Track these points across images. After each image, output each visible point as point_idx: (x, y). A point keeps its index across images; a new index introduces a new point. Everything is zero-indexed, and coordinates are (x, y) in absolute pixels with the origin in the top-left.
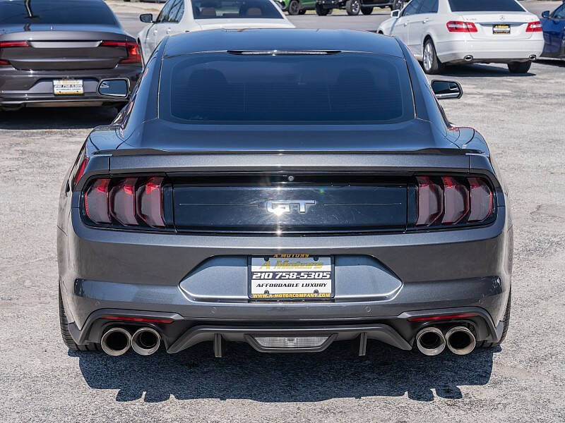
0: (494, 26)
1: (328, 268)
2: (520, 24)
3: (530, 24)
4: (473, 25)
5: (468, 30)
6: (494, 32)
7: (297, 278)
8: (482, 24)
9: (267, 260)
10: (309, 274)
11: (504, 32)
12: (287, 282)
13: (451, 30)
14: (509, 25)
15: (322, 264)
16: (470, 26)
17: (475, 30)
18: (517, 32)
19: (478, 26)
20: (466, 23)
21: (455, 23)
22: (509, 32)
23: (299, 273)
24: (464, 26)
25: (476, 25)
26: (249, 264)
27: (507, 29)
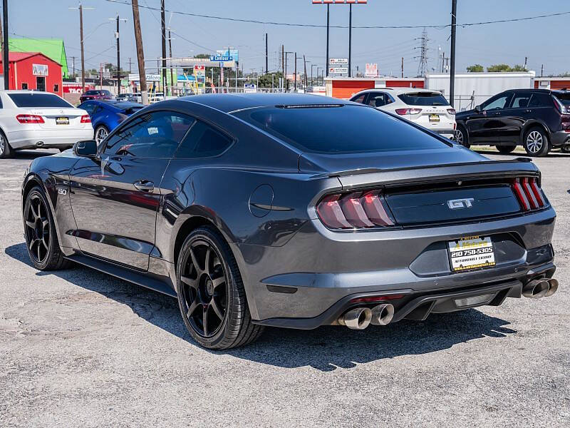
0: (57, 118)
1: (490, 244)
2: (76, 117)
3: (83, 117)
4: (40, 117)
5: (36, 121)
6: (57, 123)
7: (476, 254)
8: (47, 117)
9: (457, 243)
10: (481, 249)
11: (64, 123)
12: (471, 257)
13: (22, 121)
14: (67, 118)
15: (486, 242)
16: (39, 119)
17: (42, 121)
18: (75, 123)
19: (44, 118)
20: (34, 116)
21: (25, 116)
22: (69, 123)
23: (476, 250)
24: (32, 118)
25: (43, 118)
26: (448, 247)
27: (66, 120)
